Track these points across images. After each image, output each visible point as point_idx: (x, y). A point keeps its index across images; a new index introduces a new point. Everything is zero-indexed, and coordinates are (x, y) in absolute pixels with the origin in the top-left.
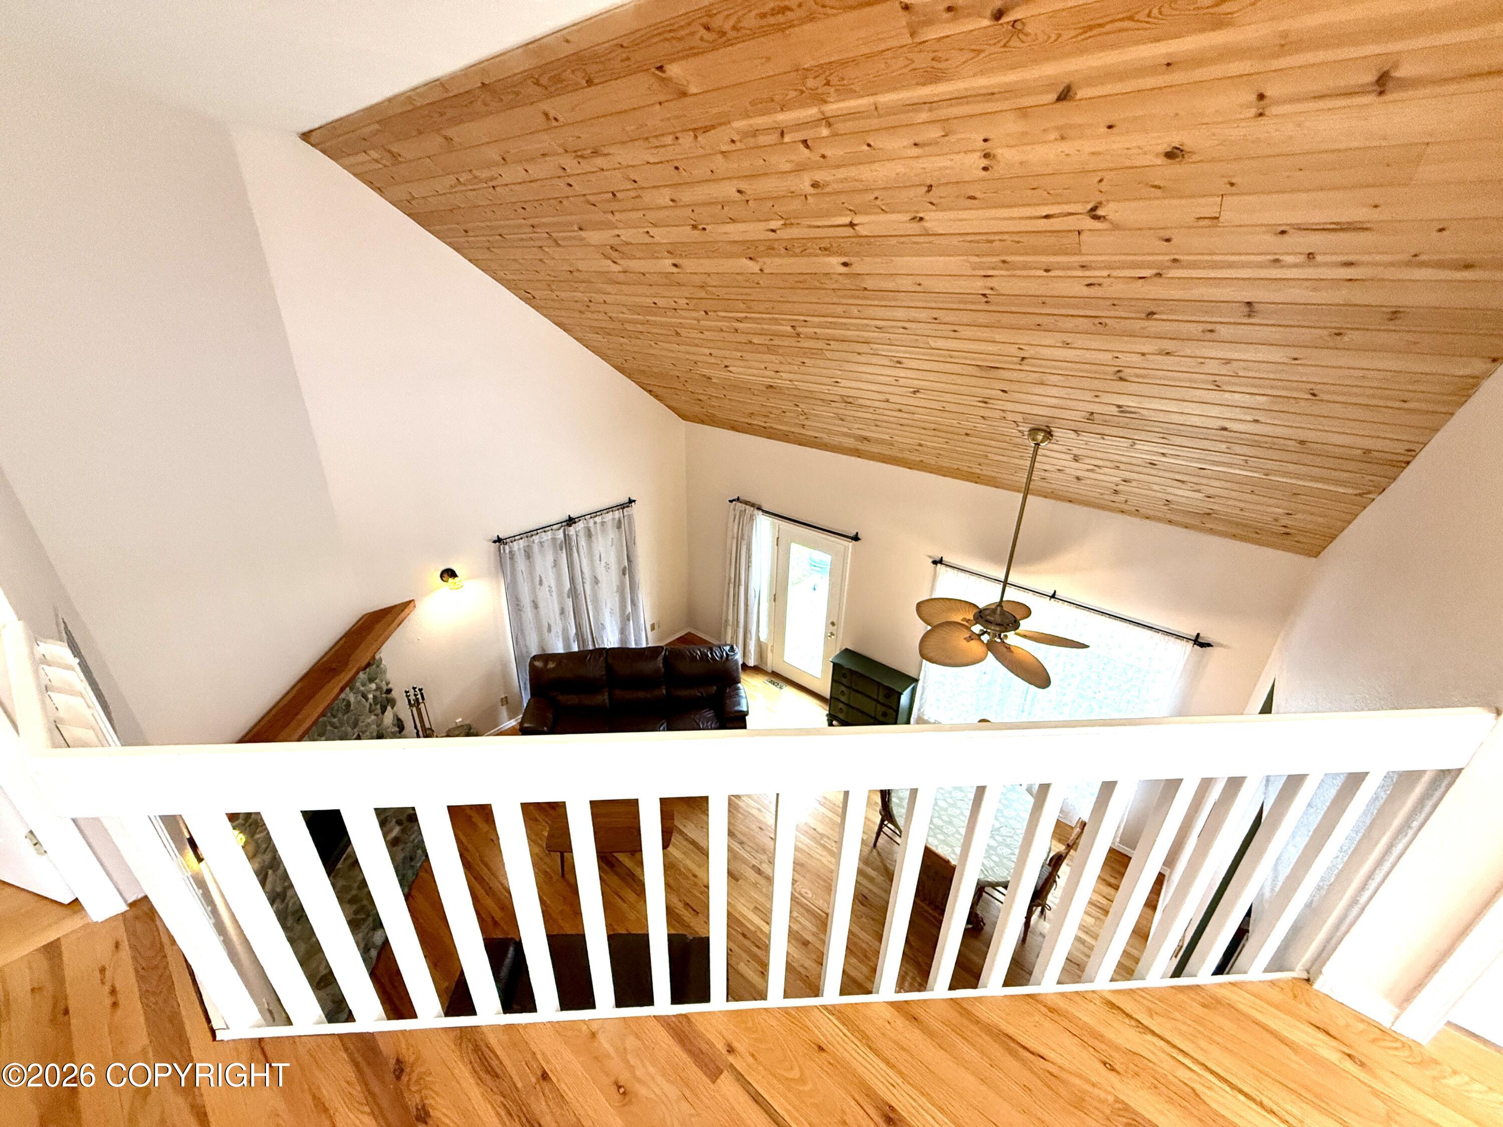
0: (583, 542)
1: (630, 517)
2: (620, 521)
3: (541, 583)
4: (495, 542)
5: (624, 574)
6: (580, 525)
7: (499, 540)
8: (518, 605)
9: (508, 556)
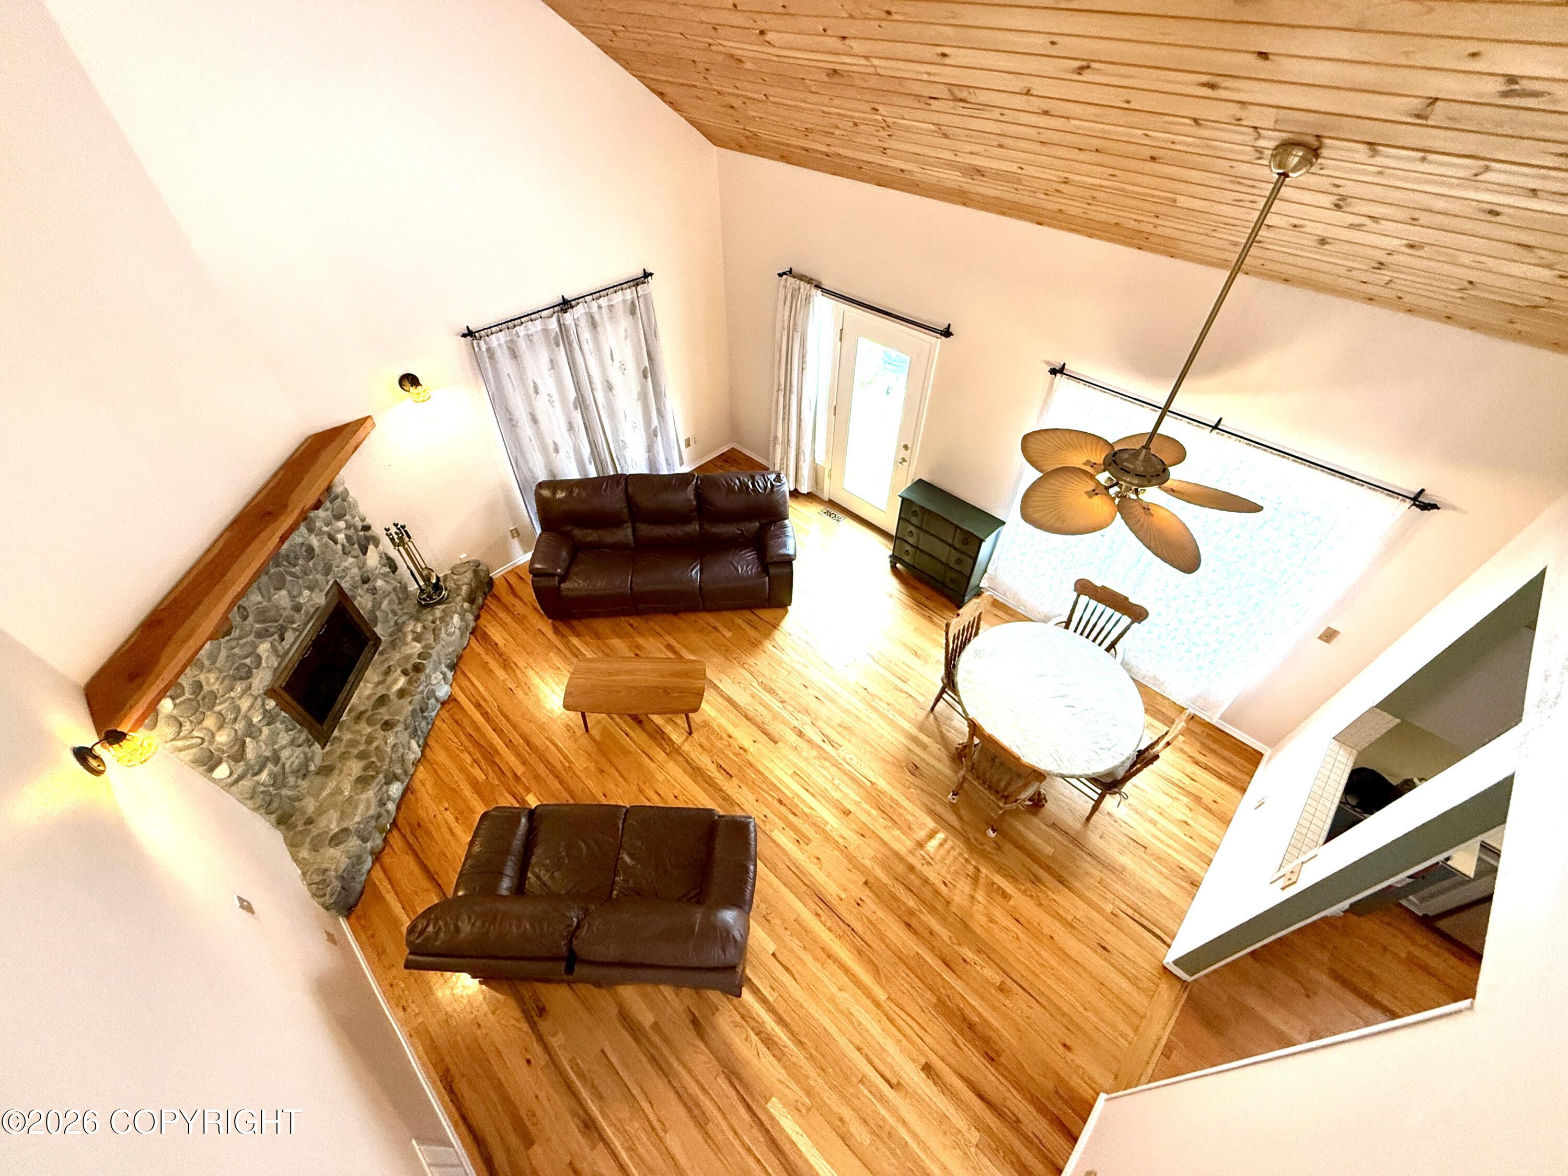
0: (586, 335)
1: (647, 298)
2: (633, 303)
3: (537, 392)
4: (464, 336)
5: (645, 377)
6: (579, 311)
7: (469, 334)
8: (511, 420)
9: (486, 354)
